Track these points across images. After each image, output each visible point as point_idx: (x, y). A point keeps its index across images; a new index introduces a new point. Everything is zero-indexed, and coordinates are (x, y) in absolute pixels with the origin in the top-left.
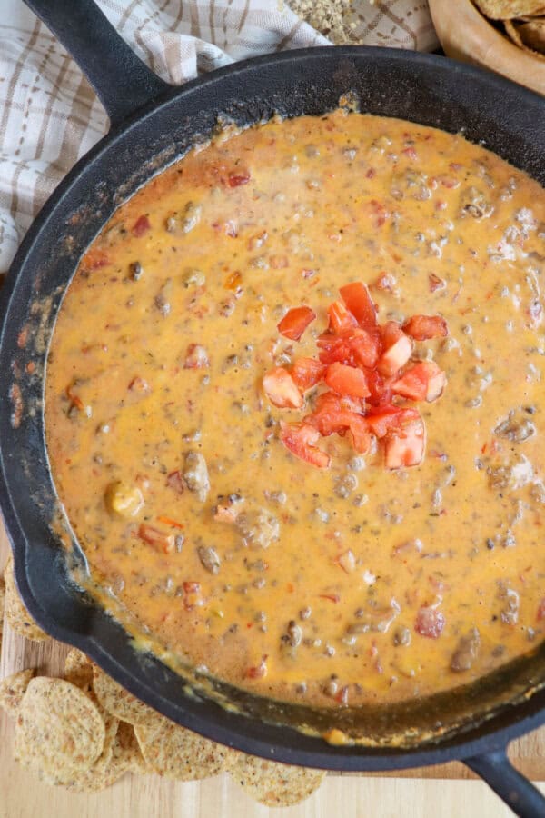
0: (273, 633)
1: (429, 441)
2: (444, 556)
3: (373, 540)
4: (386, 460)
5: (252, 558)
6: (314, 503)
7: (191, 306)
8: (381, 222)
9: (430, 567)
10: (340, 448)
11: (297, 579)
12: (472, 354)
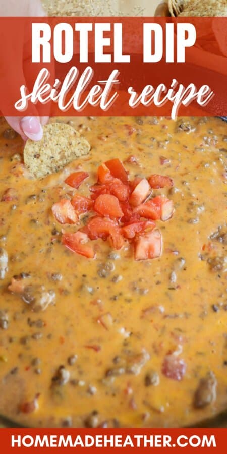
0: (46, 375)
1: (165, 243)
2: (181, 316)
3: (127, 306)
4: (135, 255)
5: (34, 317)
6: (83, 281)
7: (12, 170)
8: (130, 133)
9: (171, 325)
10: (104, 247)
11: (67, 333)
12: (190, 195)
